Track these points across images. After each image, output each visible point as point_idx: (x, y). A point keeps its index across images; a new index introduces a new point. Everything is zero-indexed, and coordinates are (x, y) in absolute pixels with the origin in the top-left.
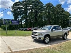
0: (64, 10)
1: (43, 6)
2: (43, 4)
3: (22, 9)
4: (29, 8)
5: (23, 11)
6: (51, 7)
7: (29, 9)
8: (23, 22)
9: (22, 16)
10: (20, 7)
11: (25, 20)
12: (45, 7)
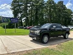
1: (44, 3)
2: (44, 1)
3: (22, 7)
4: (29, 5)
5: (23, 8)
6: (53, 4)
7: (29, 7)
8: (23, 20)
9: (22, 14)
10: (20, 4)
11: (25, 18)
12: (46, 4)
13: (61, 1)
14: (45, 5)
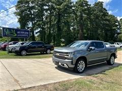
1: (72, 5)
2: (72, 1)
3: (34, 11)
4: (47, 7)
6: (86, 7)
8: (37, 33)
10: (31, 5)
11: (39, 29)
14: (73, 8)
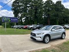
0: (64, 7)
13: (59, 1)
14: (44, 5)
